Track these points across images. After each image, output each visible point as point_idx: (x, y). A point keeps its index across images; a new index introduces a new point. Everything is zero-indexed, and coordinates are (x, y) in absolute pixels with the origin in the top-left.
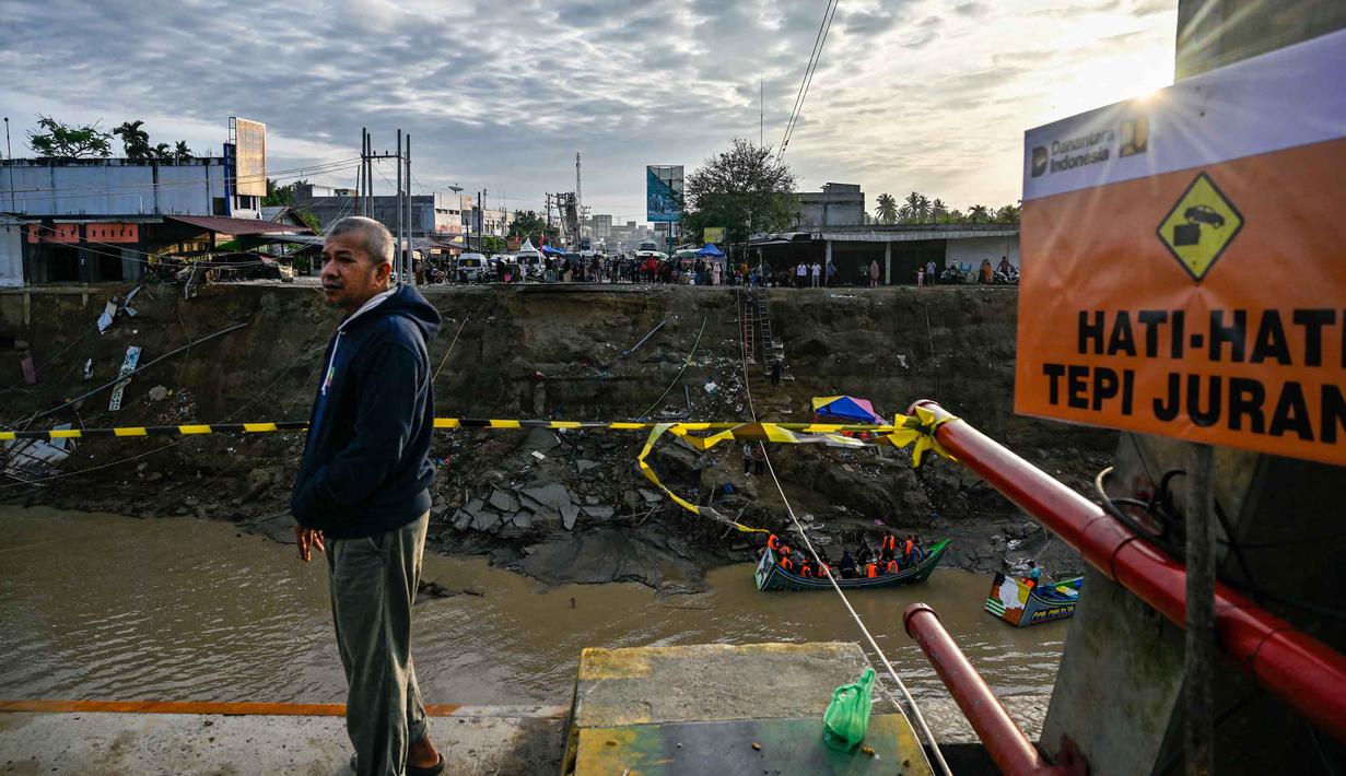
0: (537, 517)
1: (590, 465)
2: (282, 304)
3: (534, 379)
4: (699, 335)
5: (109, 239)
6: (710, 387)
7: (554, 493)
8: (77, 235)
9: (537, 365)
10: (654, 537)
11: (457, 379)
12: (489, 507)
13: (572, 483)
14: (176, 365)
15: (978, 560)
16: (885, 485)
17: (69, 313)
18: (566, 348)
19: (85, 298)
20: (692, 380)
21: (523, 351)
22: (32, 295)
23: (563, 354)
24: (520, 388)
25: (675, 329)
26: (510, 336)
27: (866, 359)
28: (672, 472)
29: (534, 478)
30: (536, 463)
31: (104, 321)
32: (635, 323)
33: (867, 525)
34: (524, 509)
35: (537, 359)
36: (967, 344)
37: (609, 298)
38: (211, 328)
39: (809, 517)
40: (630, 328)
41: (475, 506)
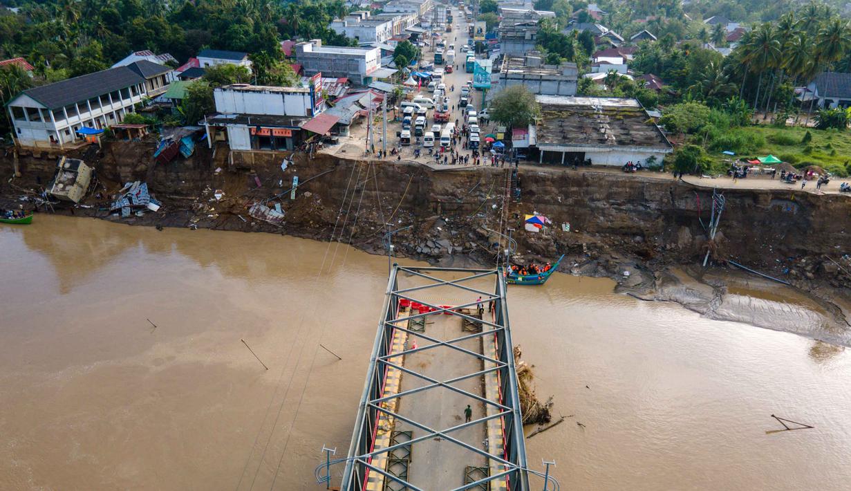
0: (441, 250)
1: (455, 232)
2: (347, 164)
3: (438, 202)
4: (492, 187)
5: (281, 135)
6: (494, 206)
7: (445, 242)
8: (269, 132)
9: (438, 196)
10: (474, 258)
11: (411, 197)
12: (427, 246)
13: (450, 239)
14: (311, 183)
15: (564, 269)
16: (543, 245)
17: (268, 161)
18: (448, 191)
19: (274, 156)
20: (488, 204)
21: (433, 191)
22: (255, 154)
23: (447, 193)
24: (432, 205)
25: (484, 185)
26: (428, 185)
27: (547, 198)
28: (480, 236)
29: (439, 237)
30: (439, 231)
31: (284, 166)
32: (470, 182)
33: (536, 257)
34: (436, 247)
35: (438, 194)
36: (582, 194)
37: (462, 173)
38: (321, 171)
39: (519, 254)
40: (468, 184)
41: (422, 245)
